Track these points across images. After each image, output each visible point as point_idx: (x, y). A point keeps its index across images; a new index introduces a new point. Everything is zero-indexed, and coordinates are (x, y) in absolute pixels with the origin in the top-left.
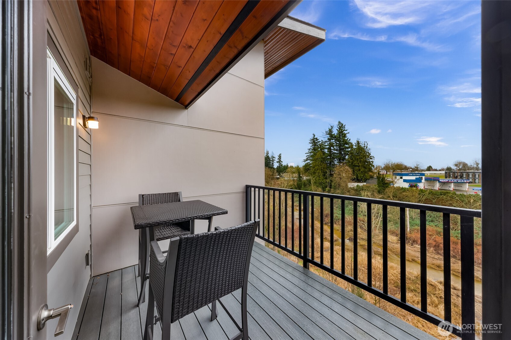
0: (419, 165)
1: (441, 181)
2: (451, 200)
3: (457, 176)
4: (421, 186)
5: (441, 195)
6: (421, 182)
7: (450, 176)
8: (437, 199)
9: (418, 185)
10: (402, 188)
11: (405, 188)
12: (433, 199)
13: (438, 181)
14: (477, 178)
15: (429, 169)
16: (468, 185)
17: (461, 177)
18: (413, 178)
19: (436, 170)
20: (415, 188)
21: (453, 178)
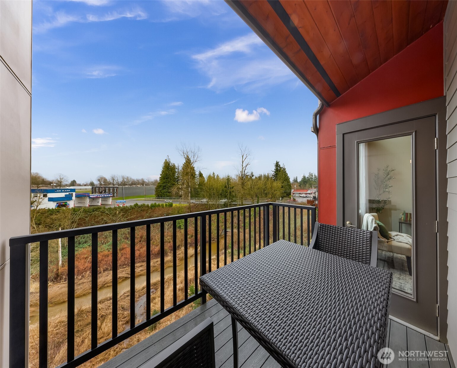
0: (63, 178)
1: (91, 196)
2: (102, 215)
3: (102, 191)
4: (71, 204)
5: (93, 211)
6: (72, 200)
7: (96, 191)
8: (90, 217)
9: (67, 204)
10: (49, 210)
11: (53, 209)
12: (86, 217)
13: (88, 197)
14: (115, 192)
15: (73, 183)
16: (112, 199)
17: (105, 192)
18: (62, 195)
19: (80, 185)
20: (64, 208)
21: (98, 193)
